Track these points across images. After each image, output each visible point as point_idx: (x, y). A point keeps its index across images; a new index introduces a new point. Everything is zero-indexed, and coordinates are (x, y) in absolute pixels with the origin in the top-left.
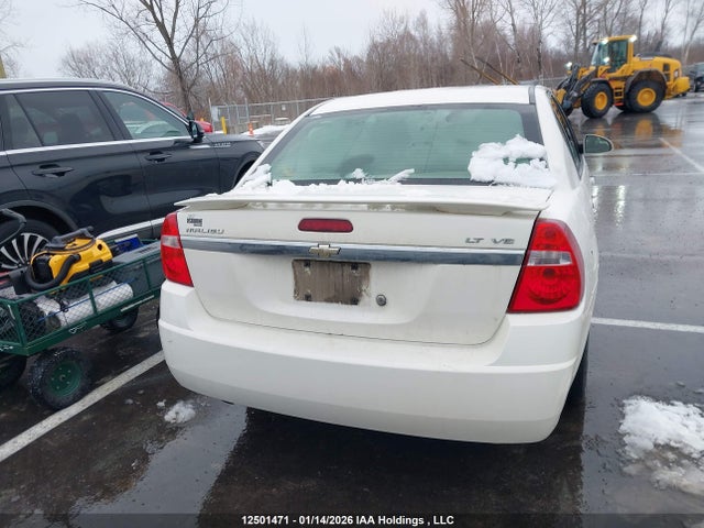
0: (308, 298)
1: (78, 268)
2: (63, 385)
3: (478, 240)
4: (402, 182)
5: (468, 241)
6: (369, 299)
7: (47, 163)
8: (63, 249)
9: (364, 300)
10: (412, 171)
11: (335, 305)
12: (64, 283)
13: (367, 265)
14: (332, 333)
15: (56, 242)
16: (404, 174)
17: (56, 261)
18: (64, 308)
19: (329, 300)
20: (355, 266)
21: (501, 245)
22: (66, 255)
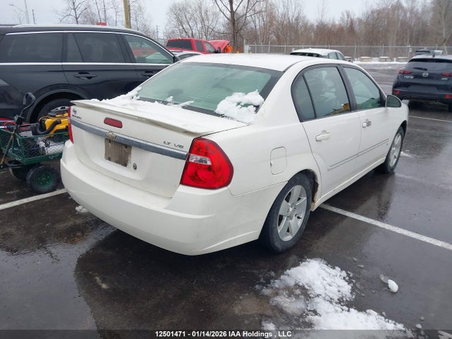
0: (109, 159)
1: (58, 127)
2: (44, 183)
3: (169, 143)
4: (183, 107)
5: (165, 142)
6: (130, 165)
7: (83, 71)
8: (54, 116)
9: (129, 165)
10: (193, 102)
11: (118, 165)
12: (52, 133)
13: (131, 147)
14: (117, 179)
15: (52, 112)
16: (187, 103)
17: (48, 122)
18: (47, 146)
19: (116, 162)
20: (126, 146)
21: (178, 148)
22: (54, 120)
